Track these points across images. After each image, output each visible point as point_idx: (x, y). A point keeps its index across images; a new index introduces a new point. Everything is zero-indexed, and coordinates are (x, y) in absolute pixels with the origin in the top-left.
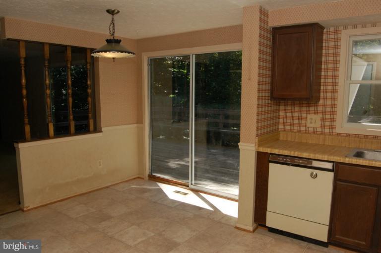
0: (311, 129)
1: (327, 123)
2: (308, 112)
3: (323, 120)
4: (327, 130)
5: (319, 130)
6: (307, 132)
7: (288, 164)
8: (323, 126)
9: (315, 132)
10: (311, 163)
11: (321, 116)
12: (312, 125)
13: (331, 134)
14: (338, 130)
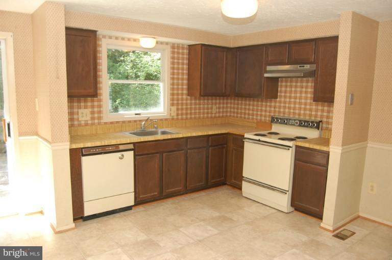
0: (83, 123)
1: (96, 115)
2: (79, 107)
3: (93, 113)
4: (96, 121)
5: (90, 122)
6: (80, 125)
7: (101, 153)
8: (93, 118)
9: (86, 125)
10: (119, 148)
11: (90, 110)
12: (83, 119)
13: (99, 124)
14: (104, 120)
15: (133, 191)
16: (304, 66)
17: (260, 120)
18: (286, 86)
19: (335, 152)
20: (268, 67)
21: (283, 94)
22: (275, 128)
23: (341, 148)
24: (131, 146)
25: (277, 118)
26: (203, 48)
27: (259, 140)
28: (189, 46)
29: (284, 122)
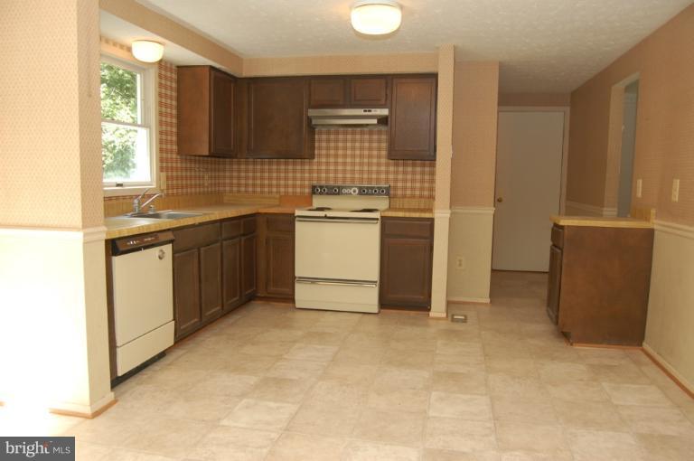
10: (157, 238)
15: (172, 318)
16: (370, 111)
17: (285, 192)
18: (328, 141)
19: (441, 217)
20: (310, 110)
21: (324, 152)
22: (318, 201)
23: (450, 211)
24: (170, 236)
25: (321, 187)
26: (213, 72)
27: (326, 217)
28: (178, 67)
29: (335, 191)
